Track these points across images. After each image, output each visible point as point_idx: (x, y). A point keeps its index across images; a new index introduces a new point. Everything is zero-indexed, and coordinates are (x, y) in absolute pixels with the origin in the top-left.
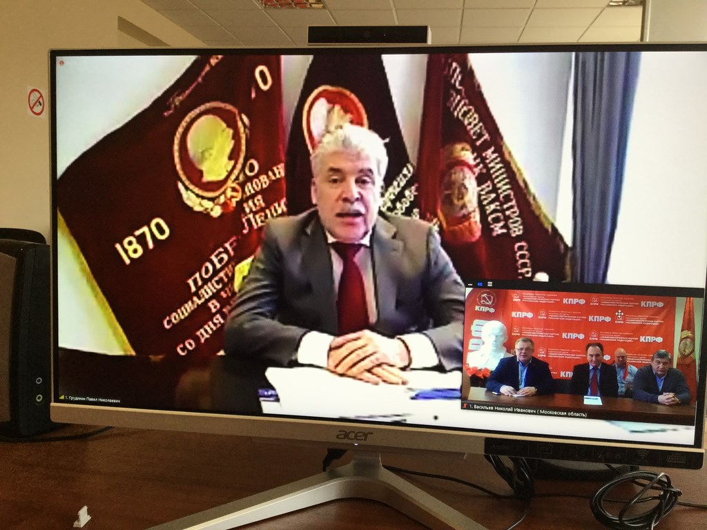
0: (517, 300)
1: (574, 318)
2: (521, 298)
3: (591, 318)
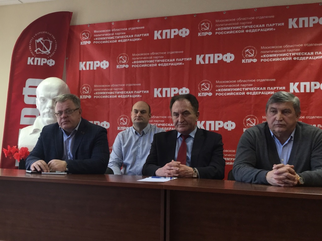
0: (85, 43)
1: (172, 63)
2: (92, 39)
3: (199, 59)
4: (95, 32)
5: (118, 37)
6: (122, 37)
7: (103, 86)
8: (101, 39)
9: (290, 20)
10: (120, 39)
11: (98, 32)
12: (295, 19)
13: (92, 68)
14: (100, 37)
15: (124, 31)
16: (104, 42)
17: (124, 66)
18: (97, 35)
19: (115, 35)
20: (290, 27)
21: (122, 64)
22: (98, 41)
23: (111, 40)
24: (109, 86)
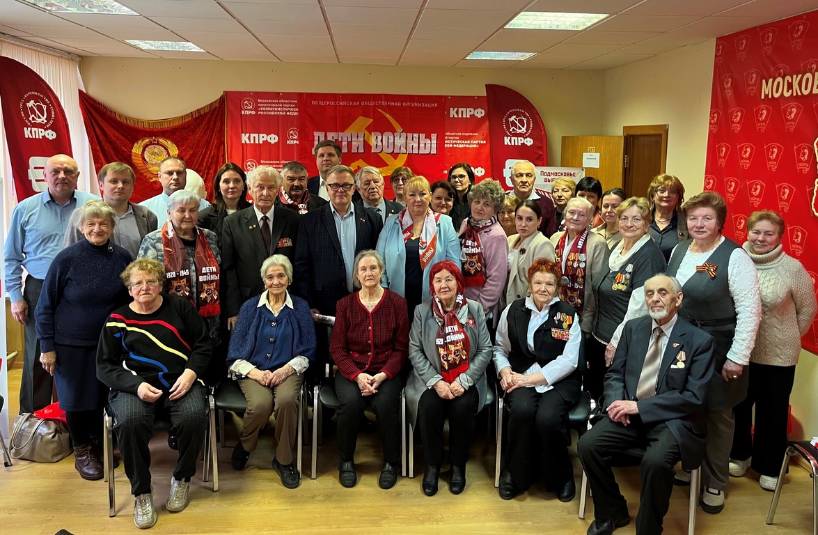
4: (259, 101)
5: (287, 109)
6: (292, 109)
7: (272, 162)
8: (267, 109)
9: (452, 109)
10: (289, 111)
11: (263, 101)
12: (456, 109)
13: (257, 142)
14: (266, 107)
15: (293, 104)
16: (270, 113)
17: (295, 142)
18: (261, 105)
19: (283, 107)
20: (451, 116)
21: (294, 139)
22: (263, 111)
23: (279, 111)
24: (278, 162)
